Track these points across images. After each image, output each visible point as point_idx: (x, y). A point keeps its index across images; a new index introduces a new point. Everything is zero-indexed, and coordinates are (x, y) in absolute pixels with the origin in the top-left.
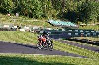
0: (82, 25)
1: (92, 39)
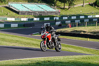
0: (64, 8)
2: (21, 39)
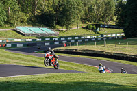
0: (62, 31)
1: (78, 48)
2: (22, 57)
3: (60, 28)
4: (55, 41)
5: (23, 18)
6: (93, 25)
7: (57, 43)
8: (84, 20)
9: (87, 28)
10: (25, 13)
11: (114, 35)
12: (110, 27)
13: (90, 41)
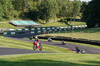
3: (42, 21)
4: (38, 30)
5: (16, 14)
6: (65, 19)
7: (40, 32)
8: (58, 16)
9: (61, 21)
10: (18, 10)
11: (80, 26)
12: (77, 20)
13: (63, 31)
